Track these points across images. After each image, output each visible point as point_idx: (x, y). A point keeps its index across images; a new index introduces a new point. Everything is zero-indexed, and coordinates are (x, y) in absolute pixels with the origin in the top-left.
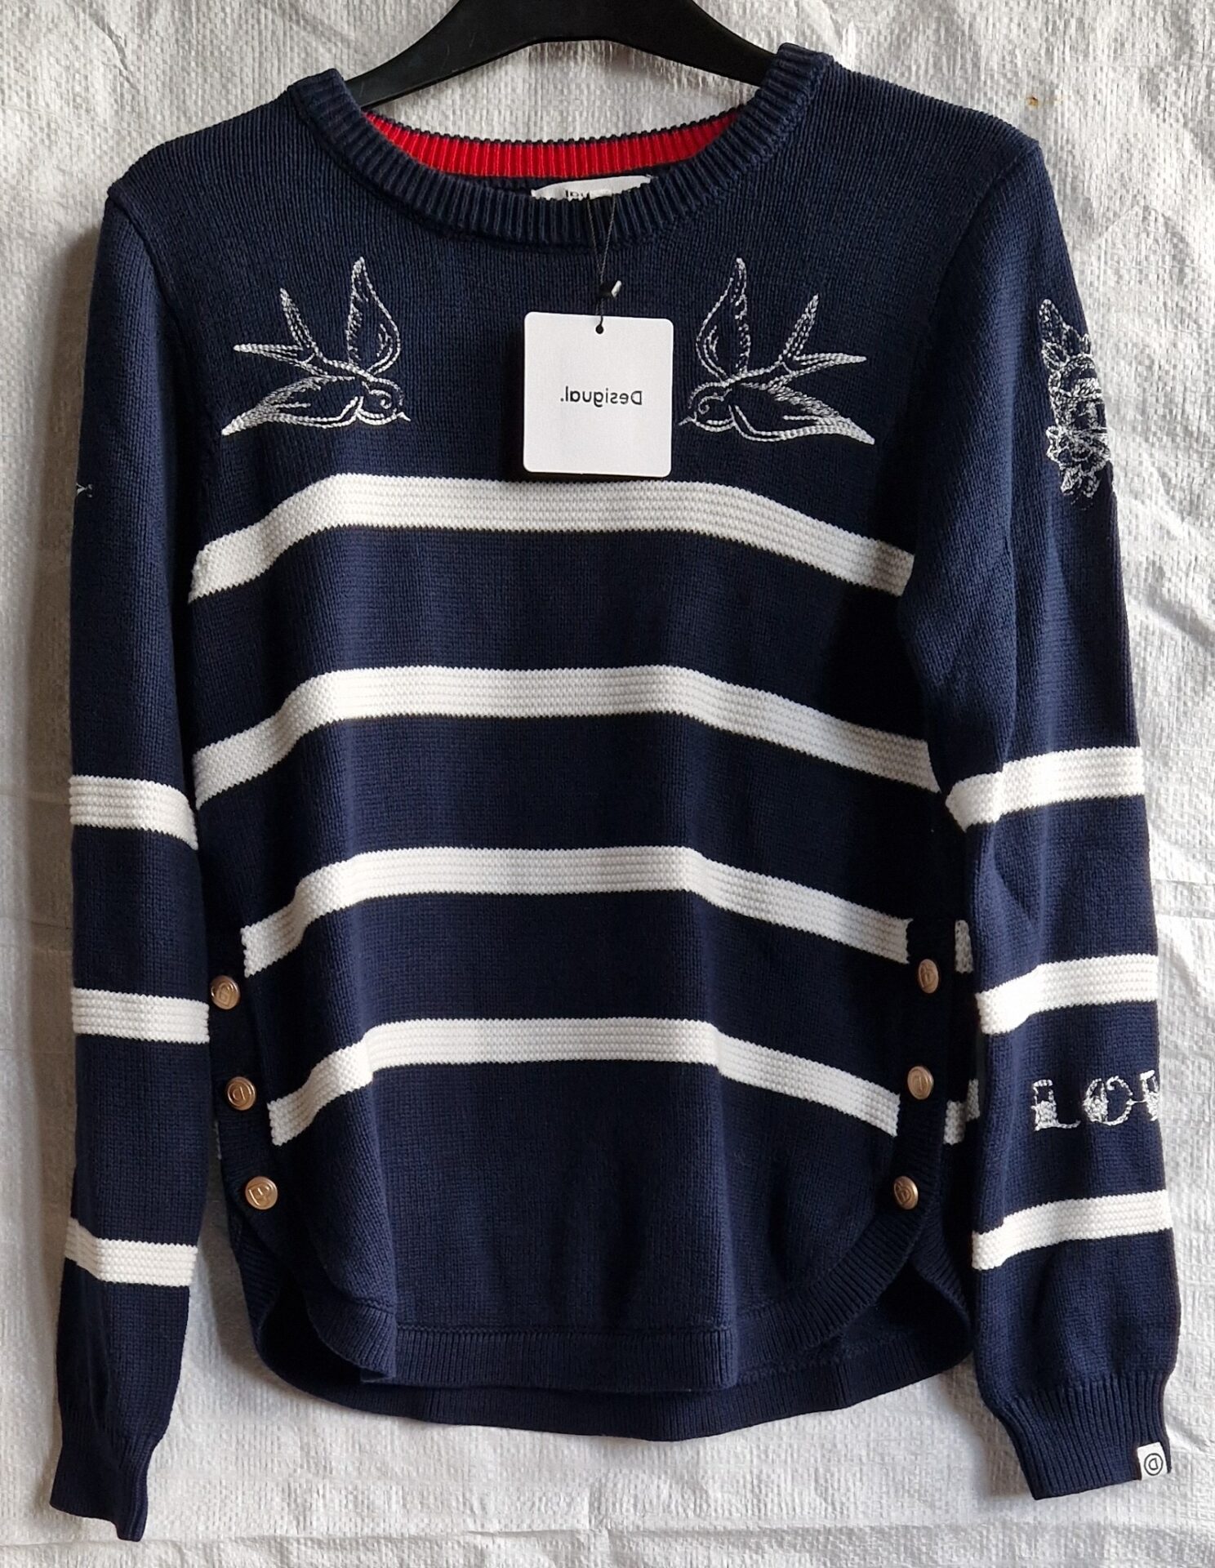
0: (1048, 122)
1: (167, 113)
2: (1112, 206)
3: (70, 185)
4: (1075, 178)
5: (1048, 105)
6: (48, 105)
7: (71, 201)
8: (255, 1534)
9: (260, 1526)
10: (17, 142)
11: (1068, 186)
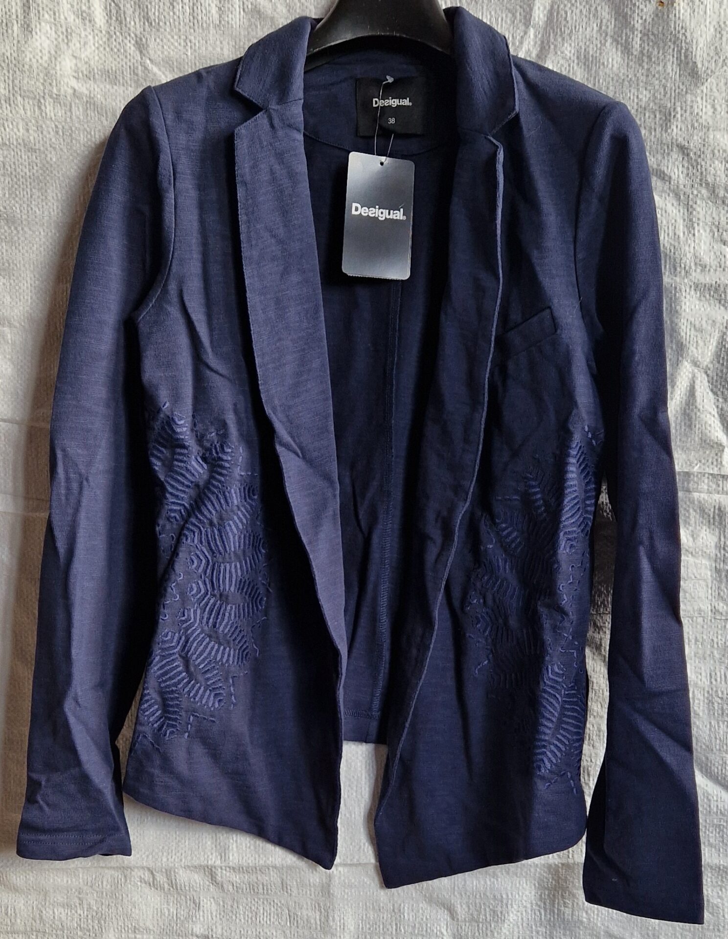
0: (670, 16)
1: (137, 20)
2: (710, 66)
3: (79, 65)
4: (687, 50)
5: (670, 6)
6: (66, 19)
7: (80, 75)
8: (196, 864)
9: (199, 859)
10: (48, 42)
11: (683, 55)
